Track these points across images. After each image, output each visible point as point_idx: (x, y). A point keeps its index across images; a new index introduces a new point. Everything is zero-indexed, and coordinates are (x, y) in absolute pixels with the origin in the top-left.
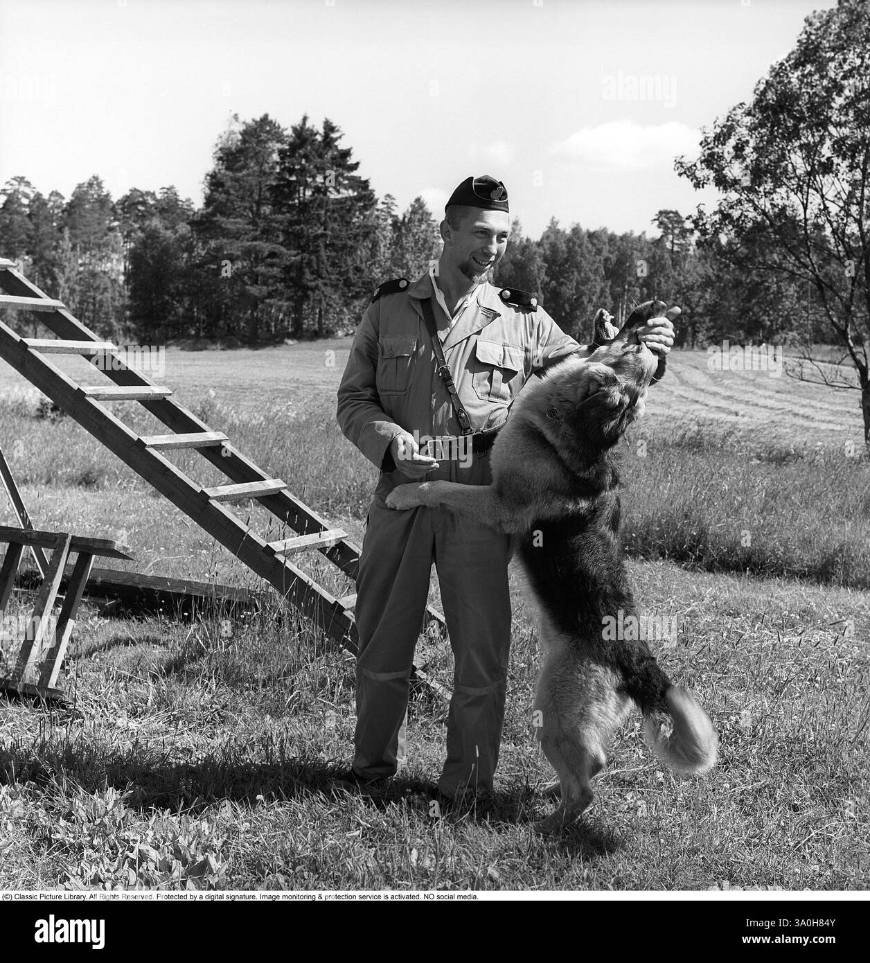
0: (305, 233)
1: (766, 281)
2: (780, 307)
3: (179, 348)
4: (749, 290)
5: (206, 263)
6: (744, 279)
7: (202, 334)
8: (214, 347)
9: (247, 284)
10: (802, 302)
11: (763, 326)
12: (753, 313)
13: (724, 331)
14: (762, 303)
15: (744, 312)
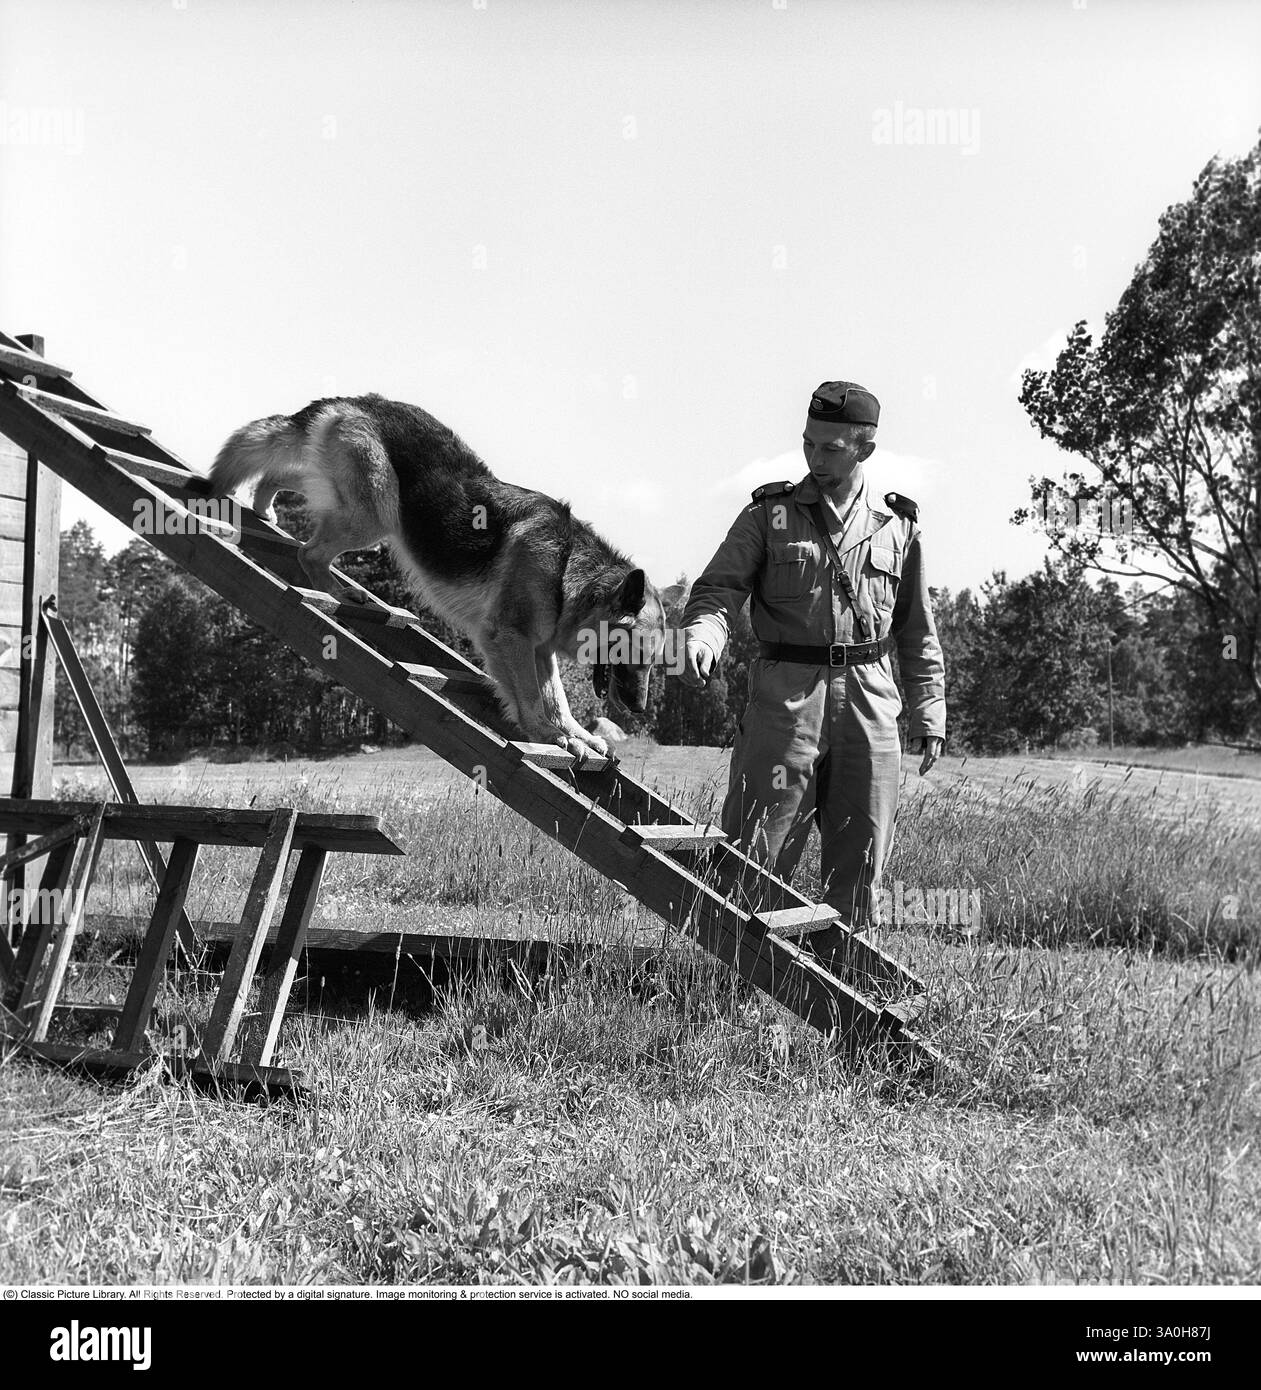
0: (392, 592)
1: (1046, 656)
2: (1068, 693)
3: (207, 759)
4: (1023, 668)
5: (247, 637)
6: (1013, 654)
7: (239, 740)
8: (259, 757)
9: (305, 666)
10: (1099, 685)
11: (1044, 721)
12: (1030, 701)
13: (988, 729)
14: (1042, 687)
15: (1016, 699)
